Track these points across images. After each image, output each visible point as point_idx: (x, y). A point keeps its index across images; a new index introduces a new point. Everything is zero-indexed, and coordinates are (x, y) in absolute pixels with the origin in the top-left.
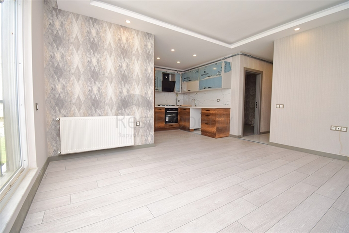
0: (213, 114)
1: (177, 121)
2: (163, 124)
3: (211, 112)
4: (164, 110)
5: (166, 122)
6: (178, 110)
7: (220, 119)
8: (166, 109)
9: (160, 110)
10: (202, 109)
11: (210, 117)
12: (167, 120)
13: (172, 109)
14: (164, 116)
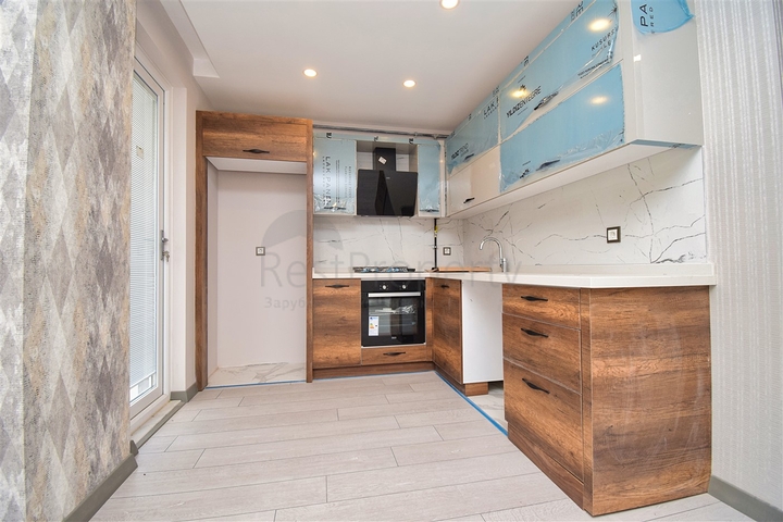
0: (563, 329)
1: (417, 337)
2: (354, 350)
3: (553, 310)
4: (357, 291)
5: (368, 341)
6: (423, 290)
7: (625, 368)
8: (368, 286)
9: (337, 292)
10: (508, 288)
11: (551, 344)
12: (374, 331)
13: (395, 286)
14: (355, 314)
